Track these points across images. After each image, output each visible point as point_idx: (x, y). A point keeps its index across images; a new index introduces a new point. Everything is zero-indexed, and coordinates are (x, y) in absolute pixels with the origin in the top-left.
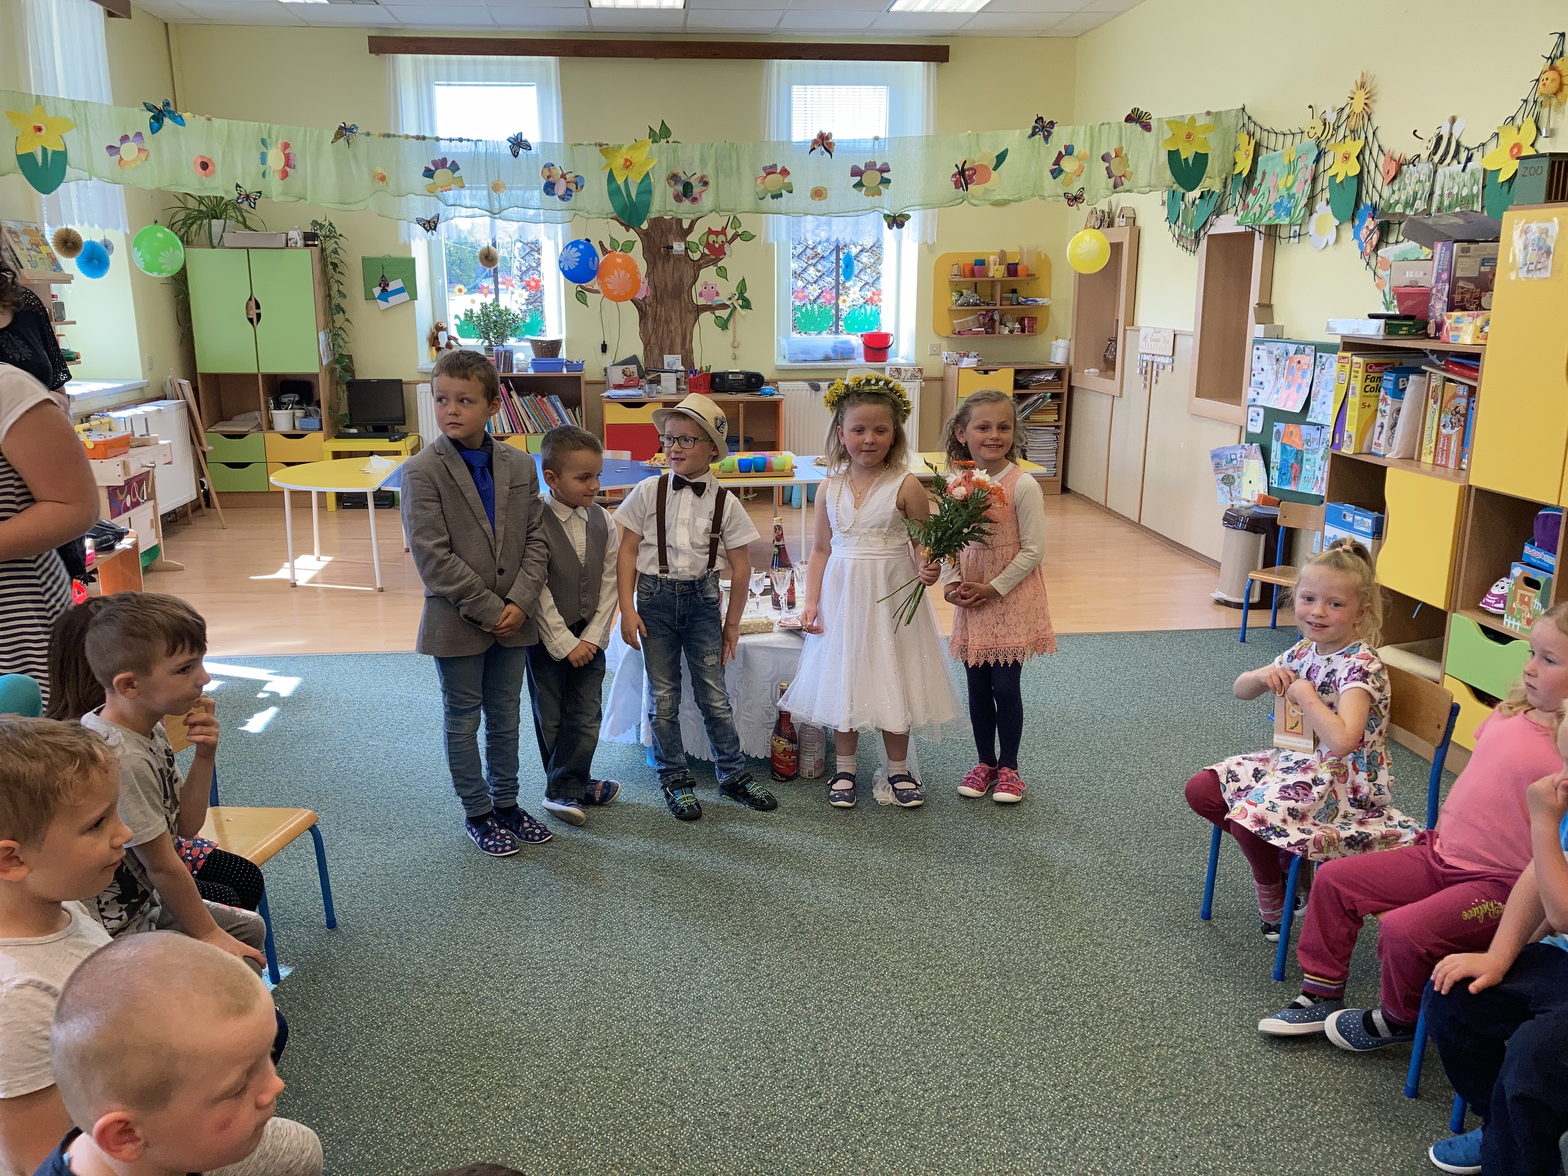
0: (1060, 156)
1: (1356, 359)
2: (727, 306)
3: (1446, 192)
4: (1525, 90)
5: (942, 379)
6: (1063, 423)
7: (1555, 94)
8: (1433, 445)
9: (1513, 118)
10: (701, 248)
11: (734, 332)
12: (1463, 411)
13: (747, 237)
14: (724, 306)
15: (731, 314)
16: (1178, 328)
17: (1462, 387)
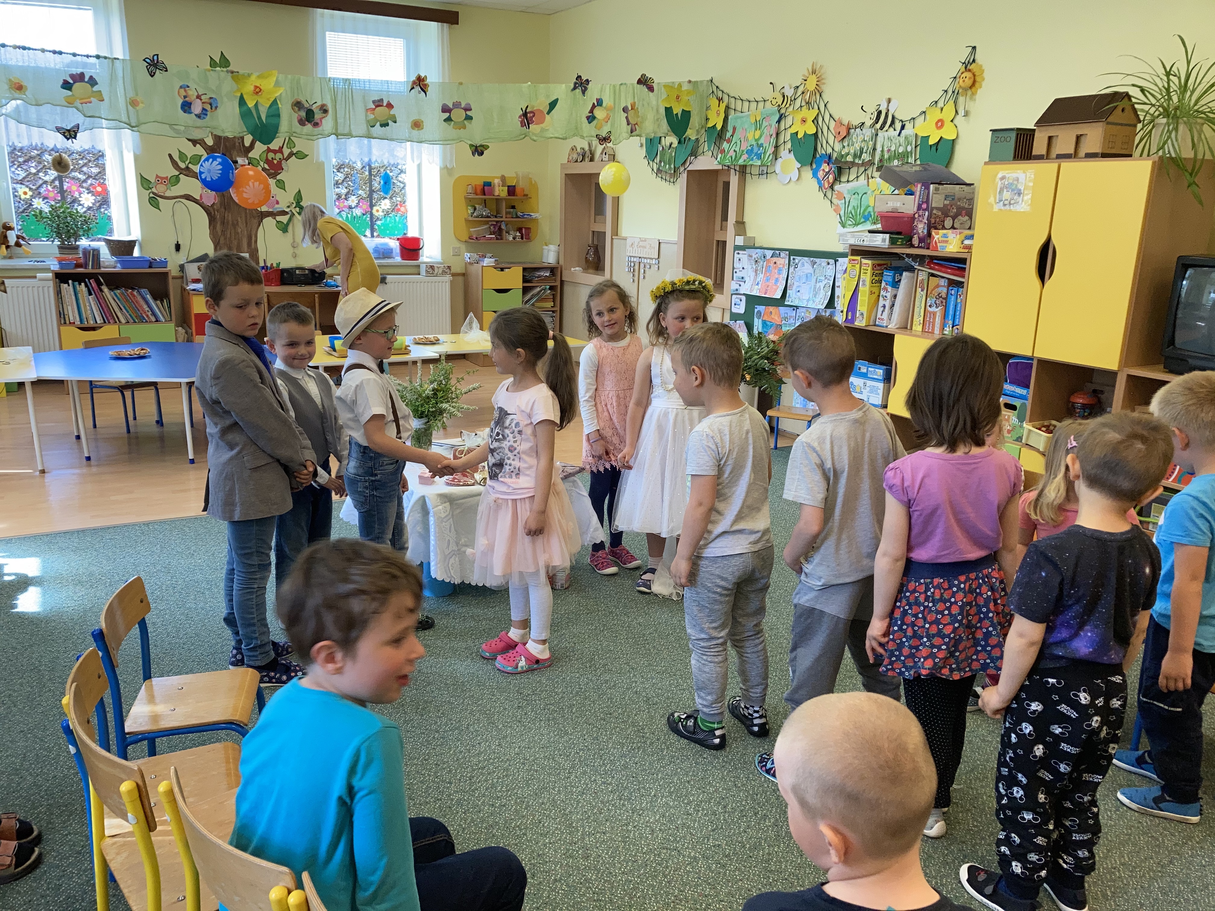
0: (594, 106)
1: (864, 261)
2: (287, 213)
3: (886, 149)
4: (946, 83)
5: (463, 275)
6: (557, 308)
7: (971, 88)
8: (922, 319)
9: (936, 102)
10: (262, 163)
11: (294, 235)
12: (944, 296)
13: (301, 156)
14: (284, 213)
15: (290, 220)
16: (662, 238)
17: (943, 280)
